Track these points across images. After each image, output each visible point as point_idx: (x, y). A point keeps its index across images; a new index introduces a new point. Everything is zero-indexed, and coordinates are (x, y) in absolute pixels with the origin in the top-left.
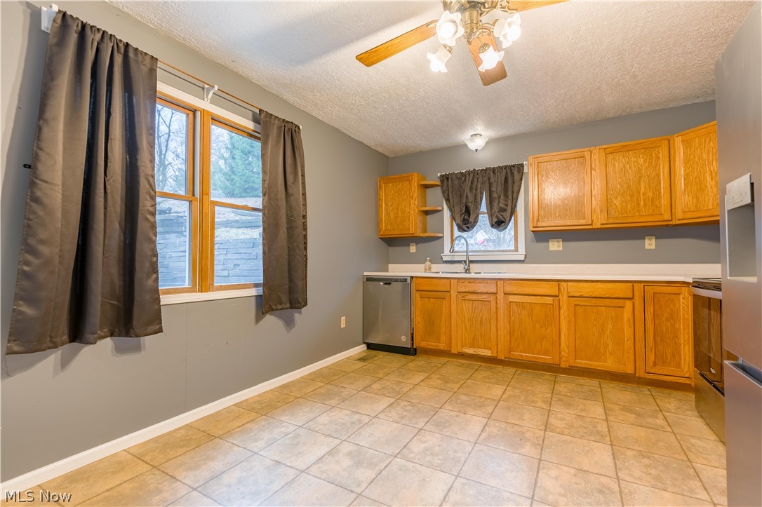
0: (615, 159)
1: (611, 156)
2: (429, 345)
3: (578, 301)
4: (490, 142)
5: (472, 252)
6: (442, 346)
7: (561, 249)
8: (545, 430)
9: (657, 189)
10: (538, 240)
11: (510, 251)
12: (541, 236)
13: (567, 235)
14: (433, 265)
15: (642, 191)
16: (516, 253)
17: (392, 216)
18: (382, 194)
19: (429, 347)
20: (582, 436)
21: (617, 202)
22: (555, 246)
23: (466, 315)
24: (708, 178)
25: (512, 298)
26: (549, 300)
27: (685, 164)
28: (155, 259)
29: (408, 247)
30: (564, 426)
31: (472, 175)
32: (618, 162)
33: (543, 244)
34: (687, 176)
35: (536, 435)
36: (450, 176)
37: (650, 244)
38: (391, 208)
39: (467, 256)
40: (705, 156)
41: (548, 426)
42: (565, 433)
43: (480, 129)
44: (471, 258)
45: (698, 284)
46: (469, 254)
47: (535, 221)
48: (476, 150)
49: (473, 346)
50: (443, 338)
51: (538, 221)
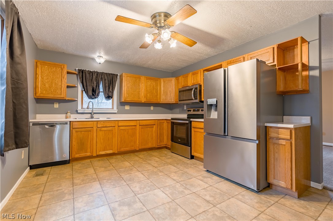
0: (148, 81)
1: (147, 80)
2: (80, 155)
3: (143, 127)
4: (107, 61)
5: (95, 109)
6: (88, 154)
7: (129, 109)
9: (157, 93)
10: (121, 105)
11: (110, 109)
12: (122, 104)
13: (132, 104)
14: (72, 115)
15: (154, 93)
16: (113, 110)
17: (47, 86)
18: (39, 71)
19: (81, 156)
21: (148, 95)
22: (127, 107)
23: (101, 137)
24: (168, 92)
25: (121, 128)
26: (134, 127)
27: (164, 87)
29: (53, 105)
31: (96, 74)
32: (149, 83)
33: (123, 107)
34: (164, 90)
36: (84, 71)
37: (152, 108)
38: (46, 81)
39: (92, 111)
40: (168, 86)
43: (102, 54)
44: (94, 112)
45: (172, 119)
46: (94, 109)
47: (125, 98)
48: (100, 63)
49: (104, 150)
50: (89, 150)
51: (126, 98)
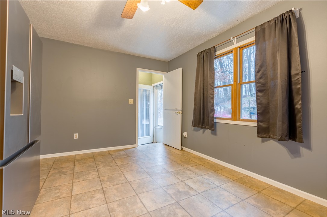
8: (103, 189)
20: (85, 194)
28: (213, 108)
30: (95, 196)
35: (105, 184)
41: (102, 191)
42: (93, 192)
